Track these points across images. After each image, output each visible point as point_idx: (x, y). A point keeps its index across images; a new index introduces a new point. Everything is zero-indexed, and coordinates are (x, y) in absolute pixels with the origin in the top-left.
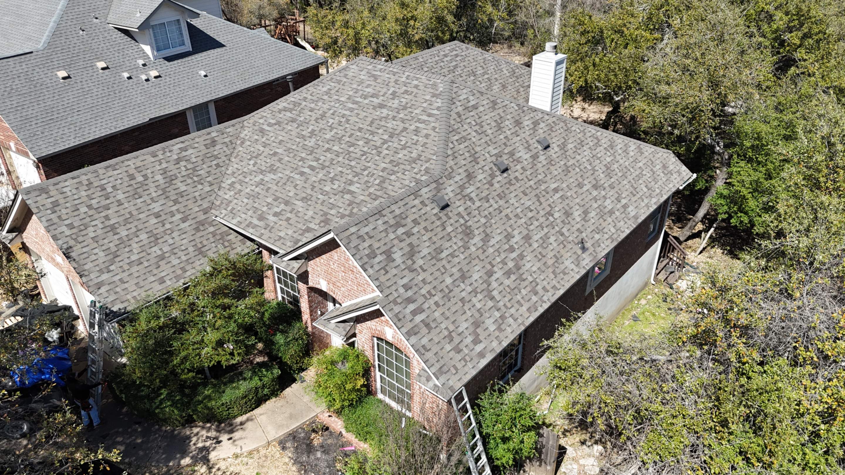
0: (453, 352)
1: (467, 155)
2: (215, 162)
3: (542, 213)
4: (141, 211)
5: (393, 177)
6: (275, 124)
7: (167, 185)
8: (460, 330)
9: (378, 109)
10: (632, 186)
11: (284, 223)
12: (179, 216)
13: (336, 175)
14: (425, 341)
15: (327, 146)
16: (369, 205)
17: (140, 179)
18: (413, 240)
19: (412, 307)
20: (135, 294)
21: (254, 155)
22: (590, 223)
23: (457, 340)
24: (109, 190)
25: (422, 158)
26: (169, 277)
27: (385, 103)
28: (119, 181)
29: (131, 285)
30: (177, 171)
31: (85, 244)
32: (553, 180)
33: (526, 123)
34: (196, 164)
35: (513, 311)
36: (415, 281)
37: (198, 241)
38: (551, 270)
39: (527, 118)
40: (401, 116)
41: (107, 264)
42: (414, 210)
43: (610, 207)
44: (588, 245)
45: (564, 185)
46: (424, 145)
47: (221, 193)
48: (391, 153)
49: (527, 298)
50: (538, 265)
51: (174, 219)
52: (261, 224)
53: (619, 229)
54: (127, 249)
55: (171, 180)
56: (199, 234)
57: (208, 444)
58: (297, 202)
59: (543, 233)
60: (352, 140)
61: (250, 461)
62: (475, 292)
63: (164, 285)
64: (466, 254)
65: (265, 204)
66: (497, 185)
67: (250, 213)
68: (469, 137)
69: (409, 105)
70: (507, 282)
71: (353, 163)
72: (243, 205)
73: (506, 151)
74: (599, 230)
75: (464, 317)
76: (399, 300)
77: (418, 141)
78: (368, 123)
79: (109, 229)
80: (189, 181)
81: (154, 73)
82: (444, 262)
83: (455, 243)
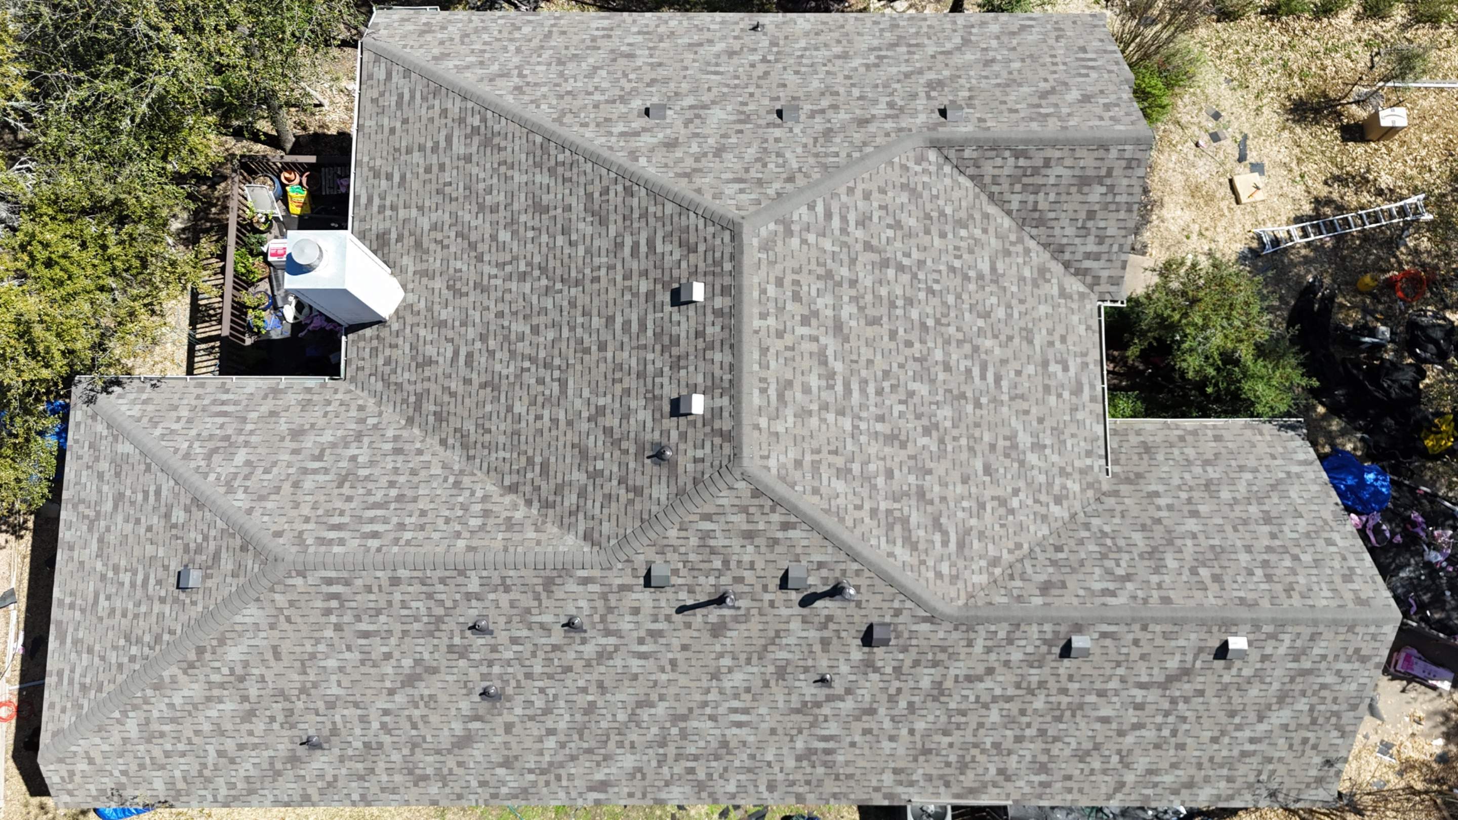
3: (779, 65)
4: (1218, 528)
6: (940, 527)
7: (1162, 549)
8: (1040, 37)
10: (547, 38)
12: (1161, 501)
22: (704, 37)
24: (1259, 572)
25: (904, 180)
27: (830, 323)
28: (1239, 579)
29: (1263, 448)
30: (1137, 564)
31: (1314, 514)
32: (704, 81)
33: (652, 140)
34: (1098, 563)
37: (1145, 463)
38: (843, 30)
41: (1289, 482)
43: (638, 37)
45: (689, 72)
46: (882, 191)
48: (913, 242)
50: (857, 38)
51: (1168, 501)
52: (1085, 380)
55: (1153, 553)
56: (1140, 469)
58: (1038, 348)
59: (807, 53)
60: (914, 336)
62: (986, 50)
63: (1216, 431)
65: (1060, 401)
67: (1080, 415)
70: (928, 42)
71: (951, 299)
72: (1075, 441)
73: (749, 126)
74: (701, 29)
75: (1024, 41)
79: (1274, 521)
80: (1121, 543)
82: (1005, 77)
83: (969, 83)
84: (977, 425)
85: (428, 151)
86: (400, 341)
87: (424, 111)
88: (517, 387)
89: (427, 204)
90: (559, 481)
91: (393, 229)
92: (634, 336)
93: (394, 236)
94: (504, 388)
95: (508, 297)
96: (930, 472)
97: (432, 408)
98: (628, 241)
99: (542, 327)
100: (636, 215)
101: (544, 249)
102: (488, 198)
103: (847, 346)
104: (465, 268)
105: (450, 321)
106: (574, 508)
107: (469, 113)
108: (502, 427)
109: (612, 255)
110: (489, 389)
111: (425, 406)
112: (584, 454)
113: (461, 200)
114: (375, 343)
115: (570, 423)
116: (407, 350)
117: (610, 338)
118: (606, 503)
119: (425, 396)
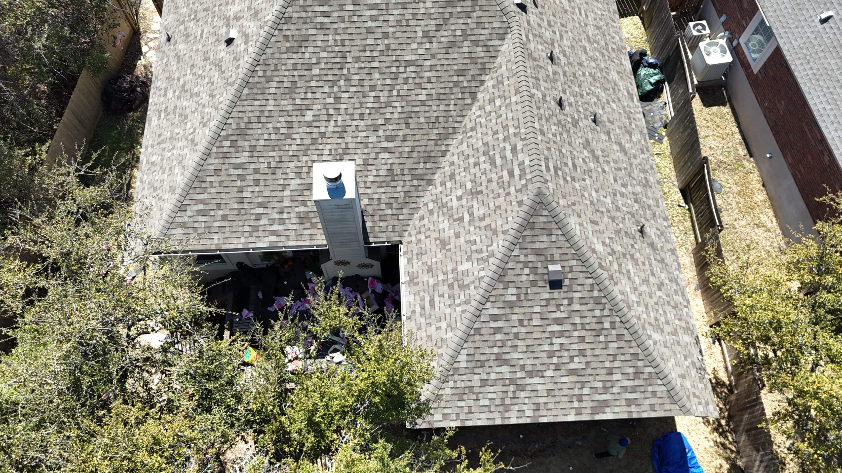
22: (173, 60)
32: (208, 35)
33: (252, 25)
43: (168, 93)
45: (200, 46)
53: (155, 93)
85: (244, 183)
86: (376, 196)
87: (213, 190)
88: (409, 99)
89: (281, 182)
90: (468, 61)
91: (297, 210)
92: (380, 12)
93: (302, 209)
94: (409, 109)
95: (350, 111)
97: (422, 165)
98: (320, 19)
99: (371, 83)
100: (304, 14)
101: (321, 84)
102: (282, 131)
104: (329, 147)
105: (364, 156)
106: (485, 49)
107: (220, 150)
108: (435, 108)
109: (328, 32)
110: (410, 121)
111: (420, 172)
112: (452, 45)
113: (281, 153)
114: (376, 218)
115: (433, 56)
116: (382, 190)
117: (380, 30)
118: (482, 26)
119: (414, 172)
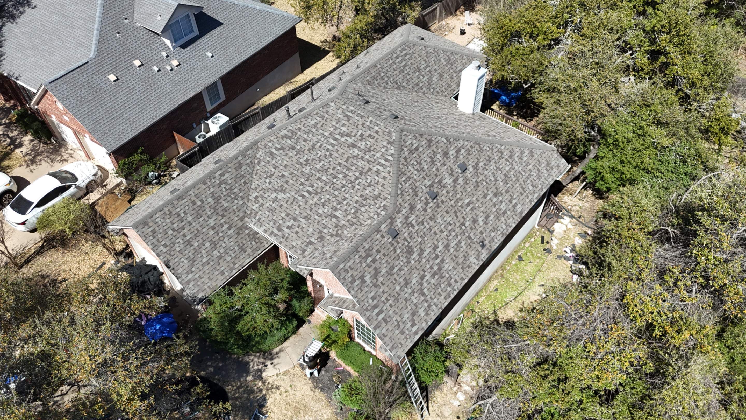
0: (400, 335)
1: (410, 191)
2: (243, 181)
3: (458, 224)
4: (203, 226)
5: (363, 209)
6: (281, 149)
7: (216, 204)
8: (404, 319)
9: (351, 148)
10: (522, 187)
11: (295, 235)
12: (226, 226)
13: (325, 201)
14: (384, 331)
15: (318, 175)
16: (348, 229)
17: (199, 203)
18: (377, 264)
19: (376, 311)
20: (209, 284)
21: (269, 174)
22: (489, 224)
23: (402, 327)
24: (182, 215)
25: (381, 196)
26: (226, 270)
27: (356, 144)
28: (187, 208)
29: (205, 279)
30: (220, 193)
31: (175, 256)
32: (467, 197)
33: (451, 153)
34: (231, 185)
35: (435, 300)
36: (378, 293)
37: (240, 241)
38: (460, 266)
39: (452, 148)
40: (367, 157)
41: (190, 267)
42: (377, 243)
43: (504, 209)
44: (486, 242)
45: (474, 199)
46: (383, 184)
47: (249, 204)
48: (361, 188)
49: (444, 290)
50: (453, 264)
51: (224, 228)
52: (280, 233)
53: (509, 225)
54: (199, 255)
55: (217, 200)
56: (240, 237)
57: (260, 367)
58: (301, 219)
59: (457, 240)
60: (334, 172)
61: (286, 377)
62: (413, 292)
63: (224, 276)
64: (409, 267)
65: (281, 218)
66: (429, 210)
67: (271, 224)
68: (412, 176)
69: (372, 148)
70: (433, 281)
71: (336, 193)
72: (266, 216)
73: (436, 181)
74: (494, 229)
75: (407, 311)
76: (369, 308)
77: (378, 181)
78: (345, 159)
79: (187, 243)
80: (229, 199)
81: (175, 63)
82: (395, 275)
83: (402, 261)
84: (297, 180)
96: (296, 155)
103: (347, 146)
